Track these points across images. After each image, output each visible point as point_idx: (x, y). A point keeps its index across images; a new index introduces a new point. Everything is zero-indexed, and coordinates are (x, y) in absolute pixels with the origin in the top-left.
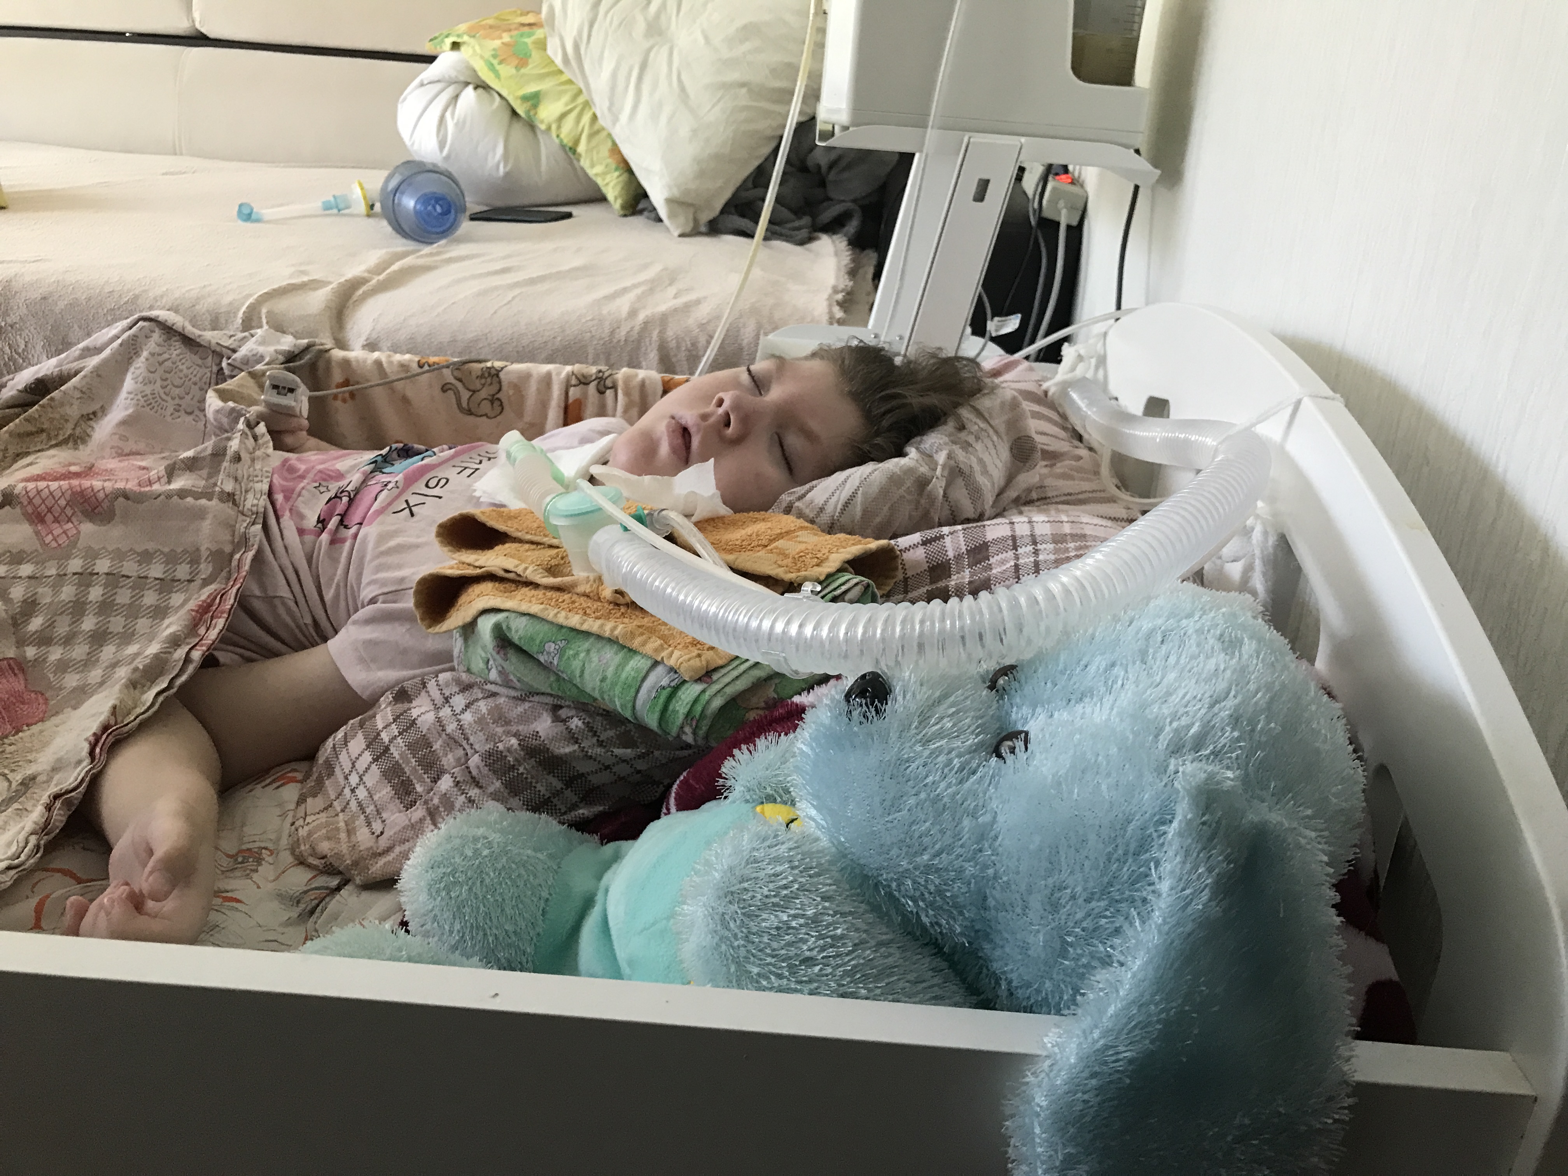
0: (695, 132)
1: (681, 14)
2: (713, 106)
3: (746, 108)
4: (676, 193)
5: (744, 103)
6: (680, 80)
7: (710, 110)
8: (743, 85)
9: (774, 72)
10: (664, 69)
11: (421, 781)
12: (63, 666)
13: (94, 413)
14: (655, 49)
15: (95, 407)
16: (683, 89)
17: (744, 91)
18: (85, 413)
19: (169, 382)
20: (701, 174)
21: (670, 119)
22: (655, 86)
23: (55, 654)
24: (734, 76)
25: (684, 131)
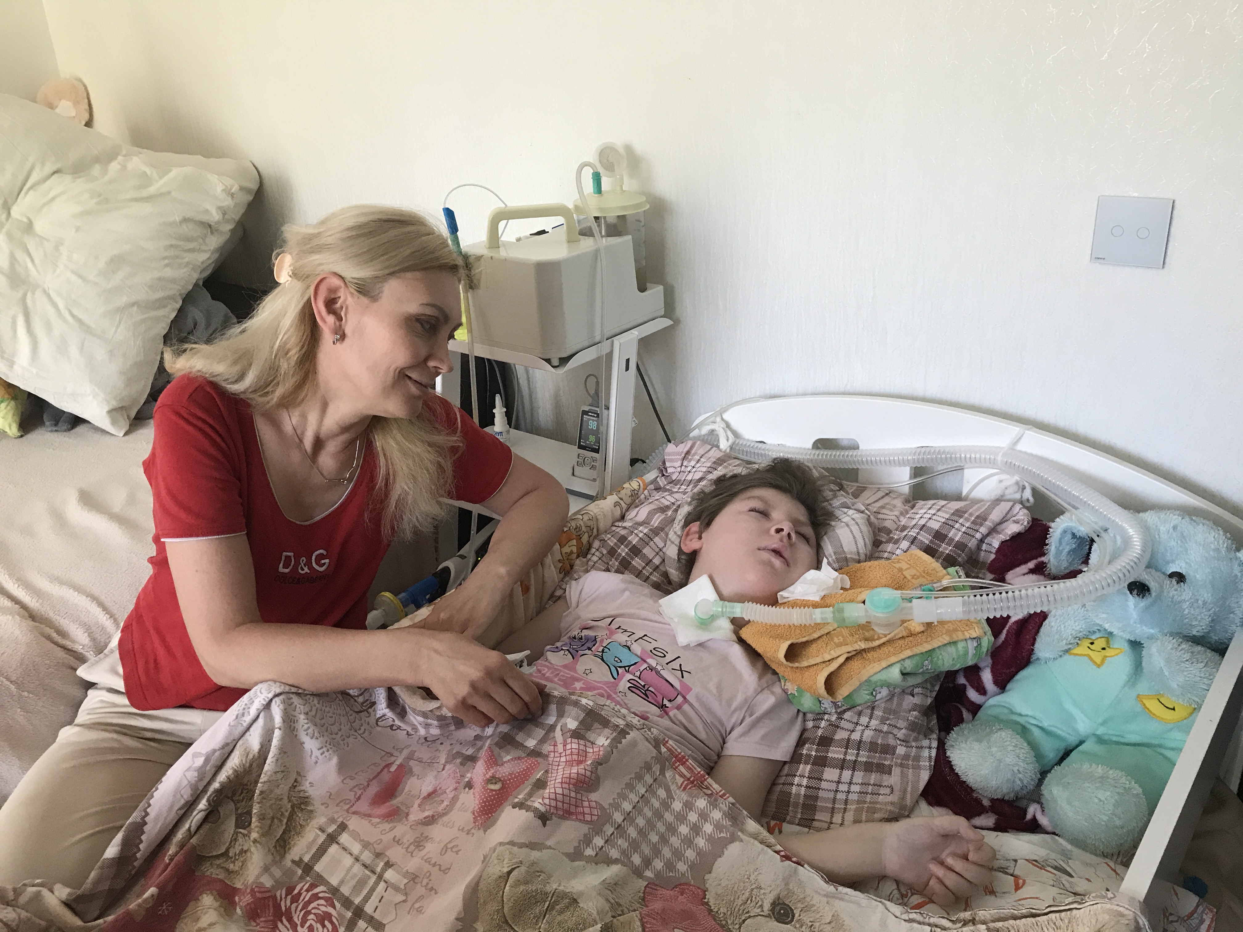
0: (111, 353)
1: (37, 261)
2: (117, 327)
3: (143, 321)
4: (114, 404)
5: (139, 317)
6: (73, 316)
7: (116, 332)
8: (133, 305)
9: (152, 288)
10: (51, 311)
11: (885, 759)
12: (670, 866)
13: (296, 781)
14: (29, 295)
15: (294, 776)
16: (80, 322)
17: (135, 308)
18: (290, 785)
19: (327, 725)
20: (129, 382)
21: (81, 349)
22: (48, 326)
23: (658, 864)
24: (123, 300)
25: (100, 353)
